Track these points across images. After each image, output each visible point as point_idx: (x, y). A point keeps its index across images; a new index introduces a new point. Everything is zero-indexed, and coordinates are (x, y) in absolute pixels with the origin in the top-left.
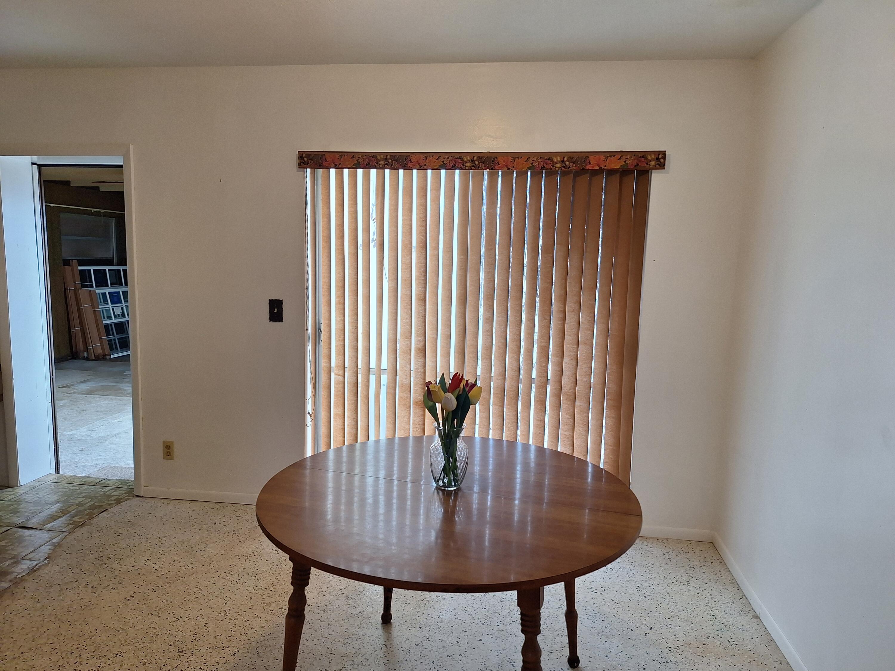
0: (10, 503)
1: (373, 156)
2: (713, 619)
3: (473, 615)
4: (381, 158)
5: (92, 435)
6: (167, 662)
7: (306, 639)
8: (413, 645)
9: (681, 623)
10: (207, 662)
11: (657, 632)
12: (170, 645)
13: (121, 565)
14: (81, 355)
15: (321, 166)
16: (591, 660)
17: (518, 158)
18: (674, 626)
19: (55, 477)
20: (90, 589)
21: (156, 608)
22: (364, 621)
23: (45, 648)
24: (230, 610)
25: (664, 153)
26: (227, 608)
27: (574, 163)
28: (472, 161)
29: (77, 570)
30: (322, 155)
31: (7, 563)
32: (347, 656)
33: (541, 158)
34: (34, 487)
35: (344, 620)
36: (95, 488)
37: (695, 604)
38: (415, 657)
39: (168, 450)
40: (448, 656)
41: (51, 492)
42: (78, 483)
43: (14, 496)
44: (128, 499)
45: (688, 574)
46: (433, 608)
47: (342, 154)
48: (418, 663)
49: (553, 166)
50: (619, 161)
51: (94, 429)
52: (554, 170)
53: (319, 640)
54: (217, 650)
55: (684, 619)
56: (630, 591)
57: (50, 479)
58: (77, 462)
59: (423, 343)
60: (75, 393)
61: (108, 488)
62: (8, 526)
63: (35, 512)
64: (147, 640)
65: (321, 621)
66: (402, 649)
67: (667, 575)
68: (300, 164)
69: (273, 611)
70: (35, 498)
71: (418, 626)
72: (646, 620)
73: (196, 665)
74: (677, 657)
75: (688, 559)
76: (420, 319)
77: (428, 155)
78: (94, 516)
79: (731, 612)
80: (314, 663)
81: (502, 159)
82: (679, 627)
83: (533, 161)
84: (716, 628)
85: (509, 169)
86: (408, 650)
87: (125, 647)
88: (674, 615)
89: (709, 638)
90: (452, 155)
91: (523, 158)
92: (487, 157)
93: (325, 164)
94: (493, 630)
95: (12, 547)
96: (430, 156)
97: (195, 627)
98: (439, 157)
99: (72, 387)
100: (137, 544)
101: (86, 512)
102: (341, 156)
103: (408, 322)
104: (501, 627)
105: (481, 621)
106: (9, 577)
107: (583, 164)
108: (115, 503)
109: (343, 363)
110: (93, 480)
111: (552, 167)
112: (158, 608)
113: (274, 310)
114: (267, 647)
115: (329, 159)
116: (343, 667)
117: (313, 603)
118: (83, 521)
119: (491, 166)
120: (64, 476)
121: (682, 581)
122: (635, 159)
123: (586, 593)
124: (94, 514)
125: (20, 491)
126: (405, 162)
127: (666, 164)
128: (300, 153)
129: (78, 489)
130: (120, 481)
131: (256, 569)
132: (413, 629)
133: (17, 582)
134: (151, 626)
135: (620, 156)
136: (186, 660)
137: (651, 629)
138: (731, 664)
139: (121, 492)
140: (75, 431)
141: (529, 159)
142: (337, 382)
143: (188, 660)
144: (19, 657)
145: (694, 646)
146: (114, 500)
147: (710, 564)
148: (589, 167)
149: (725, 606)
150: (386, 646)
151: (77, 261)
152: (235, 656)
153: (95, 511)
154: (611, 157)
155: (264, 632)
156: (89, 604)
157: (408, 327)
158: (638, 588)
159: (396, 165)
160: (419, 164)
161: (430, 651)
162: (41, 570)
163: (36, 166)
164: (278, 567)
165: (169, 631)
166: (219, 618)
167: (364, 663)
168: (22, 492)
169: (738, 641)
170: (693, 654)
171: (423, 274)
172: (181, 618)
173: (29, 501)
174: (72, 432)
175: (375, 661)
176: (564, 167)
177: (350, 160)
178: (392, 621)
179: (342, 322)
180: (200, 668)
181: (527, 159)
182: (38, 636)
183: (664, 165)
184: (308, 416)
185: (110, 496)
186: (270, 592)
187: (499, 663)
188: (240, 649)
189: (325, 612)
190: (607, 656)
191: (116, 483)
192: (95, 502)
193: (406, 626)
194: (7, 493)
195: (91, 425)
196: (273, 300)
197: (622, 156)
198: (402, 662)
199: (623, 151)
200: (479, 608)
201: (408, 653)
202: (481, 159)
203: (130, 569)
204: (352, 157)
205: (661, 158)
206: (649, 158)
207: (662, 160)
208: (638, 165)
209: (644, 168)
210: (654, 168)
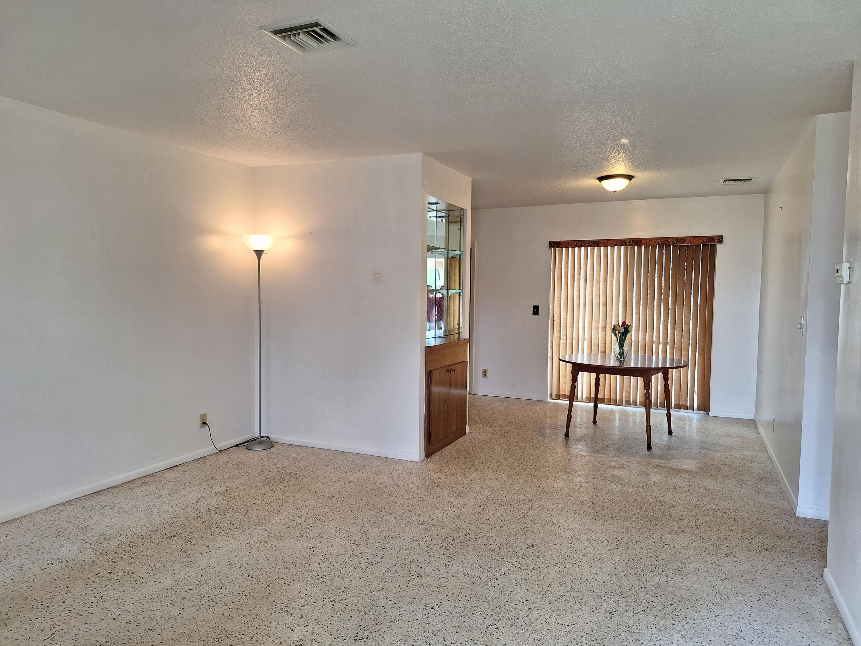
1: (583, 242)
2: (737, 432)
4: (587, 242)
15: (559, 247)
17: (652, 240)
25: (722, 237)
27: (679, 242)
28: (630, 242)
30: (559, 242)
37: (731, 430)
39: (485, 373)
50: (700, 240)
56: (702, 426)
59: (605, 324)
68: (549, 247)
79: (747, 432)
81: (644, 241)
85: (647, 245)
90: (620, 240)
92: (637, 240)
93: (561, 246)
102: (568, 242)
107: (683, 242)
109: (566, 335)
111: (668, 244)
113: (535, 310)
115: (563, 244)
119: (639, 244)
121: (729, 426)
122: (707, 240)
128: (549, 242)
135: (700, 238)
142: (563, 343)
148: (685, 243)
154: (696, 238)
157: (598, 317)
158: (707, 426)
159: (594, 245)
160: (605, 244)
169: (744, 436)
176: (674, 243)
177: (572, 244)
179: (566, 316)
181: (656, 240)
183: (722, 242)
184: (549, 358)
196: (534, 305)
197: (702, 238)
199: (702, 236)
202: (634, 241)
204: (574, 243)
205: (721, 239)
206: (715, 239)
207: (721, 240)
208: (709, 242)
209: (712, 243)
210: (717, 242)
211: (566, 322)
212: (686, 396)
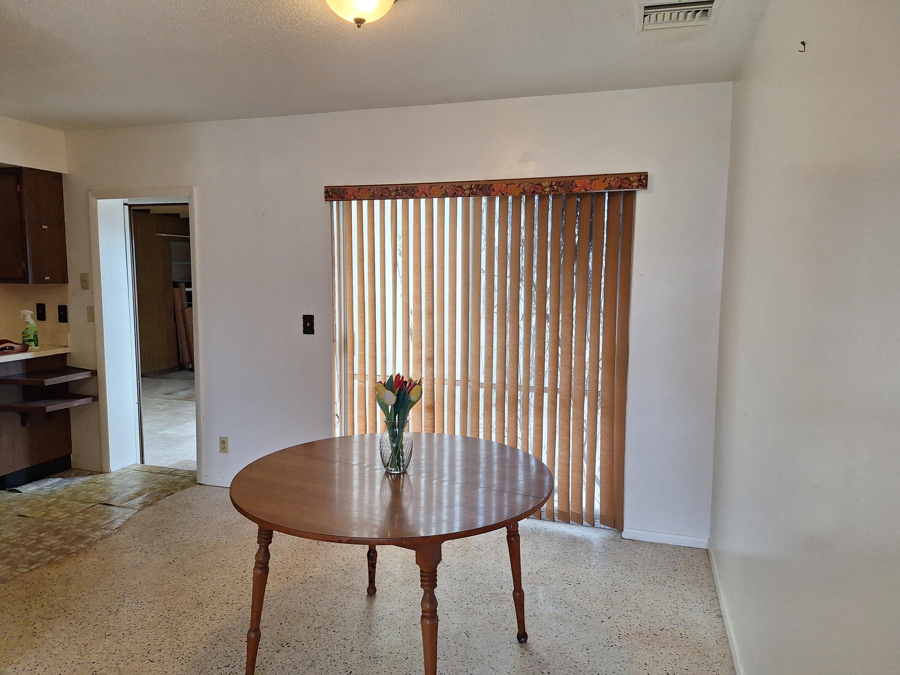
0: (99, 485)
1: (386, 188)
2: (675, 614)
3: (449, 595)
4: (392, 189)
5: (179, 435)
6: (187, 611)
7: (300, 602)
8: (388, 614)
9: (640, 616)
10: (217, 613)
11: (614, 621)
12: (192, 599)
13: (172, 537)
14: (187, 367)
15: (343, 199)
16: (540, 638)
17: (511, 184)
18: (633, 618)
19: (139, 466)
20: (143, 553)
21: (189, 570)
22: (353, 592)
23: (100, 593)
24: (246, 576)
25: (646, 175)
26: (245, 574)
27: (561, 187)
28: (471, 189)
29: (137, 539)
30: (344, 189)
31: (87, 530)
32: (330, 617)
33: (531, 183)
34: (122, 474)
35: (337, 590)
36: (168, 476)
37: (663, 601)
38: (386, 624)
39: (224, 445)
40: (414, 624)
41: (133, 478)
42: (156, 472)
43: (104, 480)
44: (192, 486)
45: (669, 576)
46: (415, 586)
47: (360, 187)
48: (387, 628)
49: (543, 191)
50: (603, 183)
51: (183, 429)
52: (544, 194)
53: (310, 604)
54: (227, 605)
55: (646, 612)
56: (604, 586)
57: (135, 467)
58: (162, 456)
59: (432, 353)
60: (175, 399)
61: (178, 477)
62: (95, 503)
63: (117, 493)
64: (176, 593)
65: (317, 590)
66: (377, 616)
67: (647, 575)
68: (326, 198)
69: (280, 579)
70: (119, 482)
71: (397, 599)
72: (607, 610)
73: (207, 614)
74: (624, 642)
75: (675, 562)
76: (429, 331)
77: (433, 185)
78: (161, 498)
79: (695, 610)
80: (301, 621)
81: (497, 186)
82: (637, 619)
83: (524, 186)
84: (674, 622)
85: (503, 194)
86: (382, 618)
87: (159, 597)
88: (637, 609)
89: (663, 630)
90: (453, 184)
91: (515, 184)
92: (484, 185)
93: (346, 196)
94: (461, 607)
95: (94, 518)
96: (434, 186)
97: (215, 587)
98: (442, 187)
99: (174, 394)
100: (188, 522)
101: (156, 495)
102: (359, 189)
103: (419, 334)
104: (470, 605)
105: (453, 600)
106: (87, 541)
107: (570, 188)
108: (181, 489)
109: (364, 371)
110: (167, 469)
111: (541, 191)
112: (191, 571)
113: (307, 324)
114: (267, 606)
115: (349, 193)
116: (323, 626)
117: (314, 576)
118: (151, 502)
119: (487, 193)
120: (147, 466)
121: (659, 580)
122: (618, 181)
123: (560, 584)
124: (162, 496)
125: (110, 476)
126: (413, 192)
127: (648, 185)
128: (326, 188)
129: (154, 477)
130: (189, 471)
131: (277, 546)
132: (393, 602)
133: (90, 544)
134: (182, 583)
135: (604, 179)
136: (201, 610)
137: (609, 618)
138: (673, 653)
139: (187, 480)
140: (167, 431)
141: (520, 185)
142: (359, 388)
143: (203, 611)
144: (80, 598)
145: (644, 635)
146: (180, 487)
147: (695, 568)
148: (575, 190)
149: (693, 604)
150: (364, 613)
151: (184, 283)
152: (240, 611)
153: (162, 495)
154: (595, 179)
155: (268, 594)
156: (140, 564)
157: (419, 338)
158: (612, 583)
159: (405, 195)
160: (425, 194)
161: (400, 619)
162: (111, 537)
163: (127, 206)
164: (295, 545)
165: (195, 588)
166: (236, 582)
167: (341, 624)
168: (111, 477)
169: (690, 635)
170: (640, 642)
171: (431, 291)
172: (207, 579)
173: (115, 485)
174: (165, 431)
175: (351, 623)
176: (552, 191)
177: (366, 193)
178: (376, 593)
179: (363, 335)
180: (210, 617)
181: (519, 185)
182: (97, 584)
183: (646, 185)
184: (336, 418)
185: (178, 483)
186: (283, 565)
187: (456, 634)
188: (245, 606)
189: (323, 583)
190: (556, 636)
191: (185, 472)
192: (164, 488)
193: (387, 598)
194: (100, 477)
195: (181, 426)
196: (306, 315)
197: (606, 179)
198: (373, 626)
199: (608, 174)
200: (456, 589)
201: (381, 619)
202: (478, 187)
203: (178, 540)
204: (369, 190)
205: (644, 179)
206: (632, 179)
207: (644, 181)
208: (621, 186)
209: (628, 188)
210: (638, 187)
211: (363, 347)
212: (580, 497)
